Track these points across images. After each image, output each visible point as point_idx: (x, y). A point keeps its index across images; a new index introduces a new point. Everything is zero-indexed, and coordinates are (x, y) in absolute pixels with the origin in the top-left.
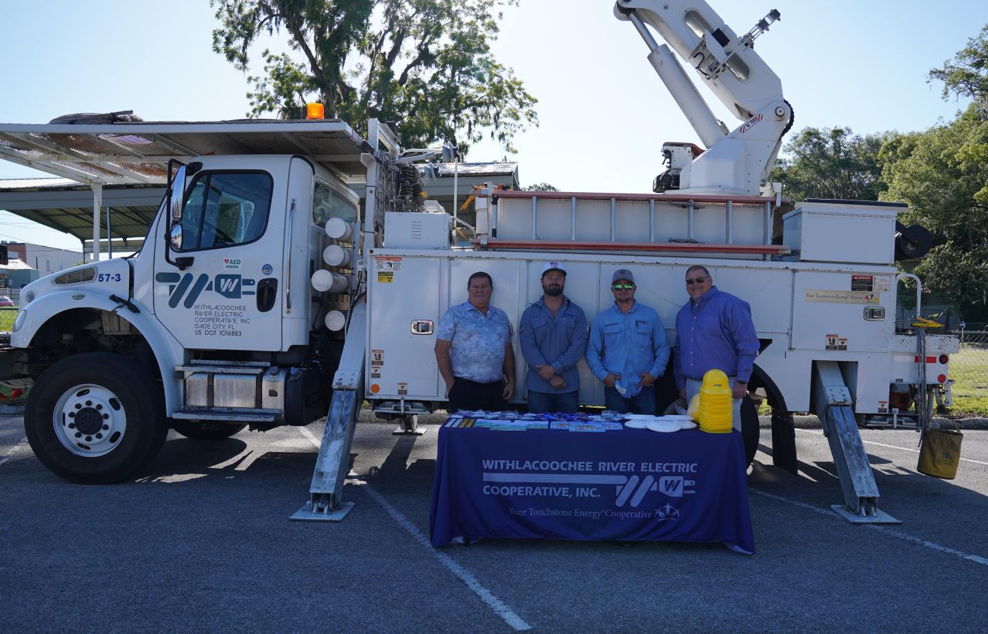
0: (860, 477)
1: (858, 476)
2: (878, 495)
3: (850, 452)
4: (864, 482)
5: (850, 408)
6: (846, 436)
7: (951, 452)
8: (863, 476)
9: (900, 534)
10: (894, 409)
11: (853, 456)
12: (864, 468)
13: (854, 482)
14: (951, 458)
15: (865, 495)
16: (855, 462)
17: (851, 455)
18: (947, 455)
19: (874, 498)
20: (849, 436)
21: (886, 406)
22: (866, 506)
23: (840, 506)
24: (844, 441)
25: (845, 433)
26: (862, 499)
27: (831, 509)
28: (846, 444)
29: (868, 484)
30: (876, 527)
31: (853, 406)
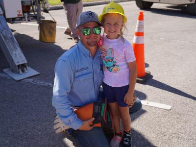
0: (16, 54)
1: (14, 53)
2: (26, 62)
3: (8, 41)
4: (18, 56)
5: (2, 16)
6: (4, 33)
7: (51, 31)
8: (17, 53)
9: (41, 82)
10: (25, 14)
11: (10, 43)
12: (16, 48)
13: (13, 58)
14: (52, 33)
15: (20, 63)
16: (12, 47)
17: (8, 42)
18: (50, 32)
19: (24, 64)
20: (5, 32)
21: (21, 13)
22: (22, 68)
23: (8, 69)
24: (3, 36)
25: (3, 31)
26: (18, 66)
27: (4, 72)
28: (5, 37)
29: (20, 57)
30: (29, 80)
31: (4, 15)
